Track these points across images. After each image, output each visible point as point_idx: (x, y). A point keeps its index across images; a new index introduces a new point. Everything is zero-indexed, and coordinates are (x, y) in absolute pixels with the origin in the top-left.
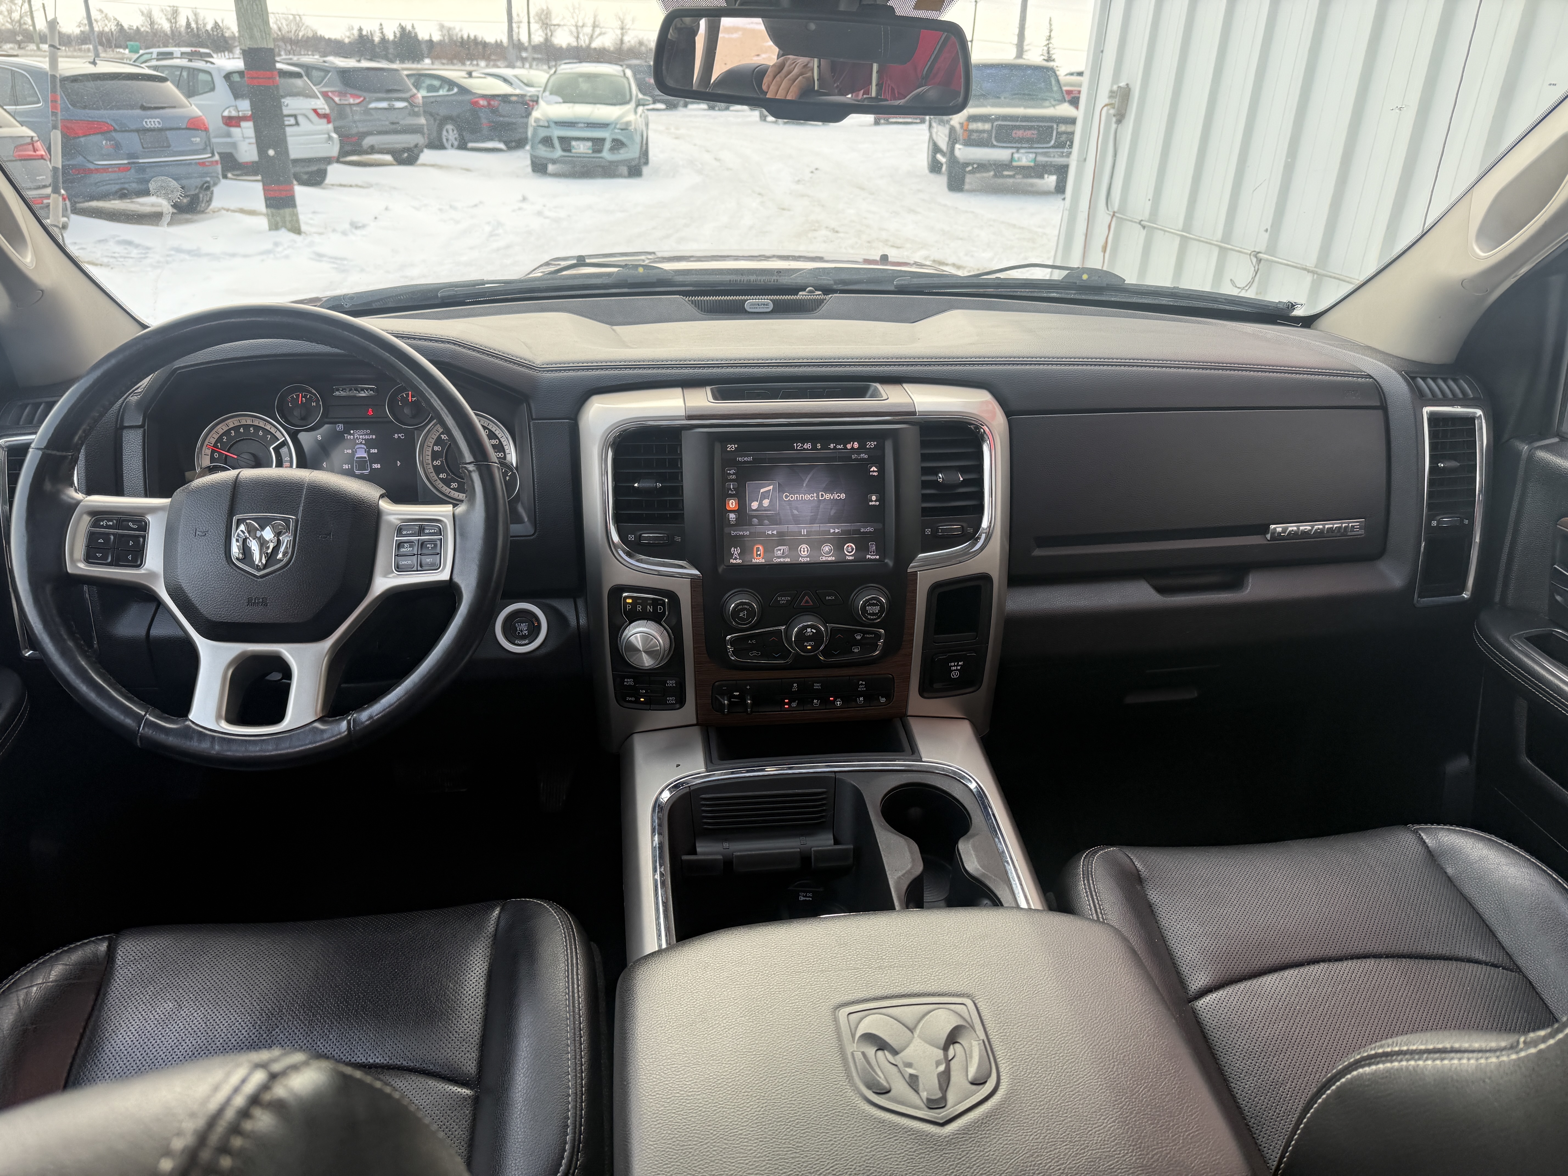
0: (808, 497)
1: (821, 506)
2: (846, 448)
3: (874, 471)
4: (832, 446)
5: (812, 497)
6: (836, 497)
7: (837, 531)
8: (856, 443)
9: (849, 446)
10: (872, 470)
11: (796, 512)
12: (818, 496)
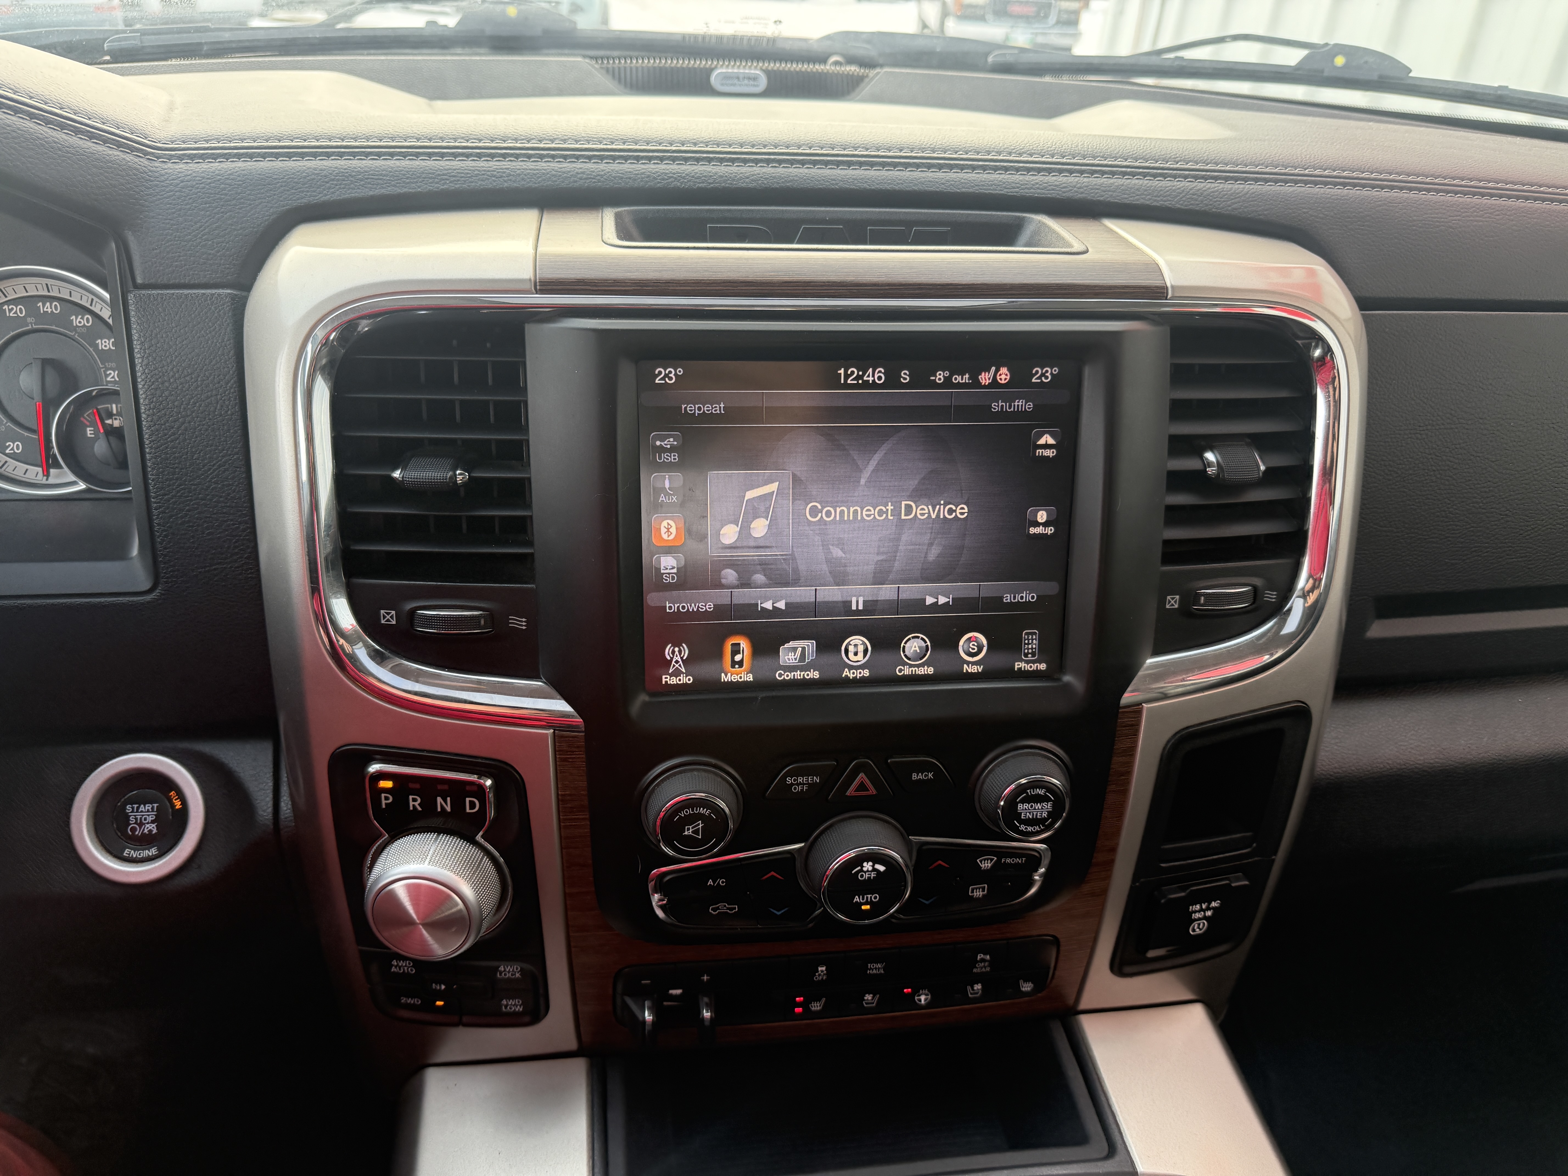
0: (869, 513)
1: (904, 538)
2: (976, 383)
3: (1046, 446)
4: (940, 377)
5: (881, 513)
6: (944, 513)
7: (942, 600)
8: (1004, 370)
9: (985, 378)
10: (1042, 441)
11: (837, 553)
12: (896, 512)
